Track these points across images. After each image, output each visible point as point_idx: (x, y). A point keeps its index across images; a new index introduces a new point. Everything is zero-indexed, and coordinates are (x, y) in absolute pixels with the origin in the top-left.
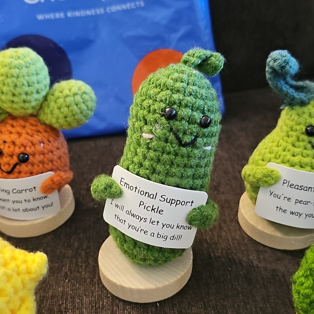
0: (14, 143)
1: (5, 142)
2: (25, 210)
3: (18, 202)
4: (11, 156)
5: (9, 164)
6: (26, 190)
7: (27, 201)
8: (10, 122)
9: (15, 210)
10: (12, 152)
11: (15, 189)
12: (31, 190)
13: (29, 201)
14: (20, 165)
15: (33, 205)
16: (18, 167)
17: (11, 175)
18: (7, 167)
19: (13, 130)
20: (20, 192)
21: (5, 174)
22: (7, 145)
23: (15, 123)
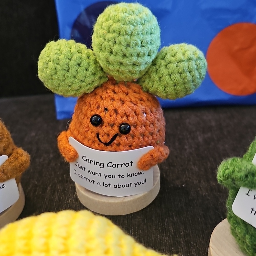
0: (116, 111)
1: (106, 109)
2: (117, 186)
3: (110, 176)
4: (112, 126)
5: (108, 135)
6: (122, 164)
7: (120, 177)
8: (112, 87)
9: (106, 185)
10: (114, 121)
11: (111, 163)
12: (127, 165)
13: (123, 176)
14: (120, 136)
15: (126, 181)
16: (118, 138)
17: (109, 147)
18: (106, 137)
19: (116, 96)
20: (116, 166)
21: (102, 145)
22: (108, 113)
23: (117, 89)
